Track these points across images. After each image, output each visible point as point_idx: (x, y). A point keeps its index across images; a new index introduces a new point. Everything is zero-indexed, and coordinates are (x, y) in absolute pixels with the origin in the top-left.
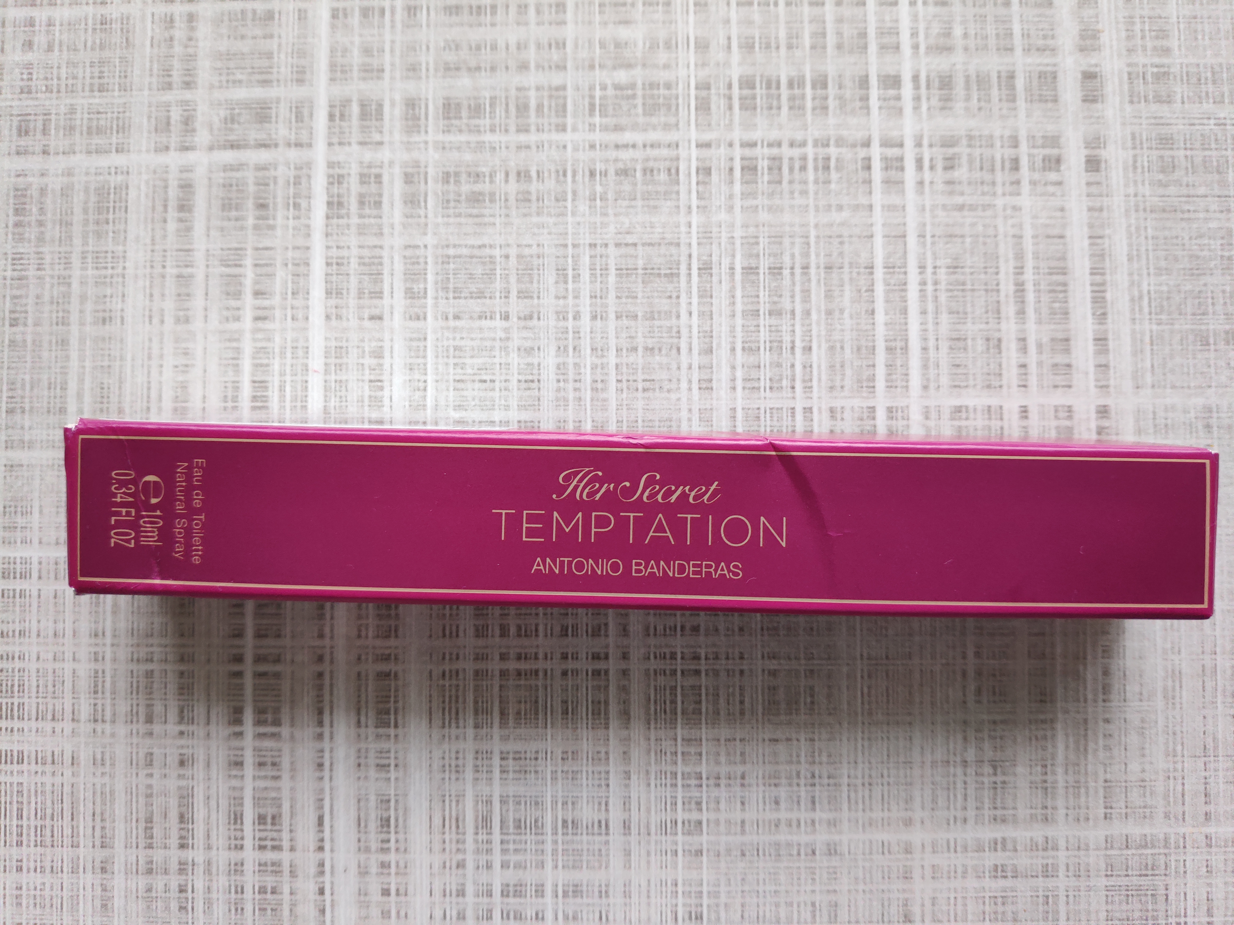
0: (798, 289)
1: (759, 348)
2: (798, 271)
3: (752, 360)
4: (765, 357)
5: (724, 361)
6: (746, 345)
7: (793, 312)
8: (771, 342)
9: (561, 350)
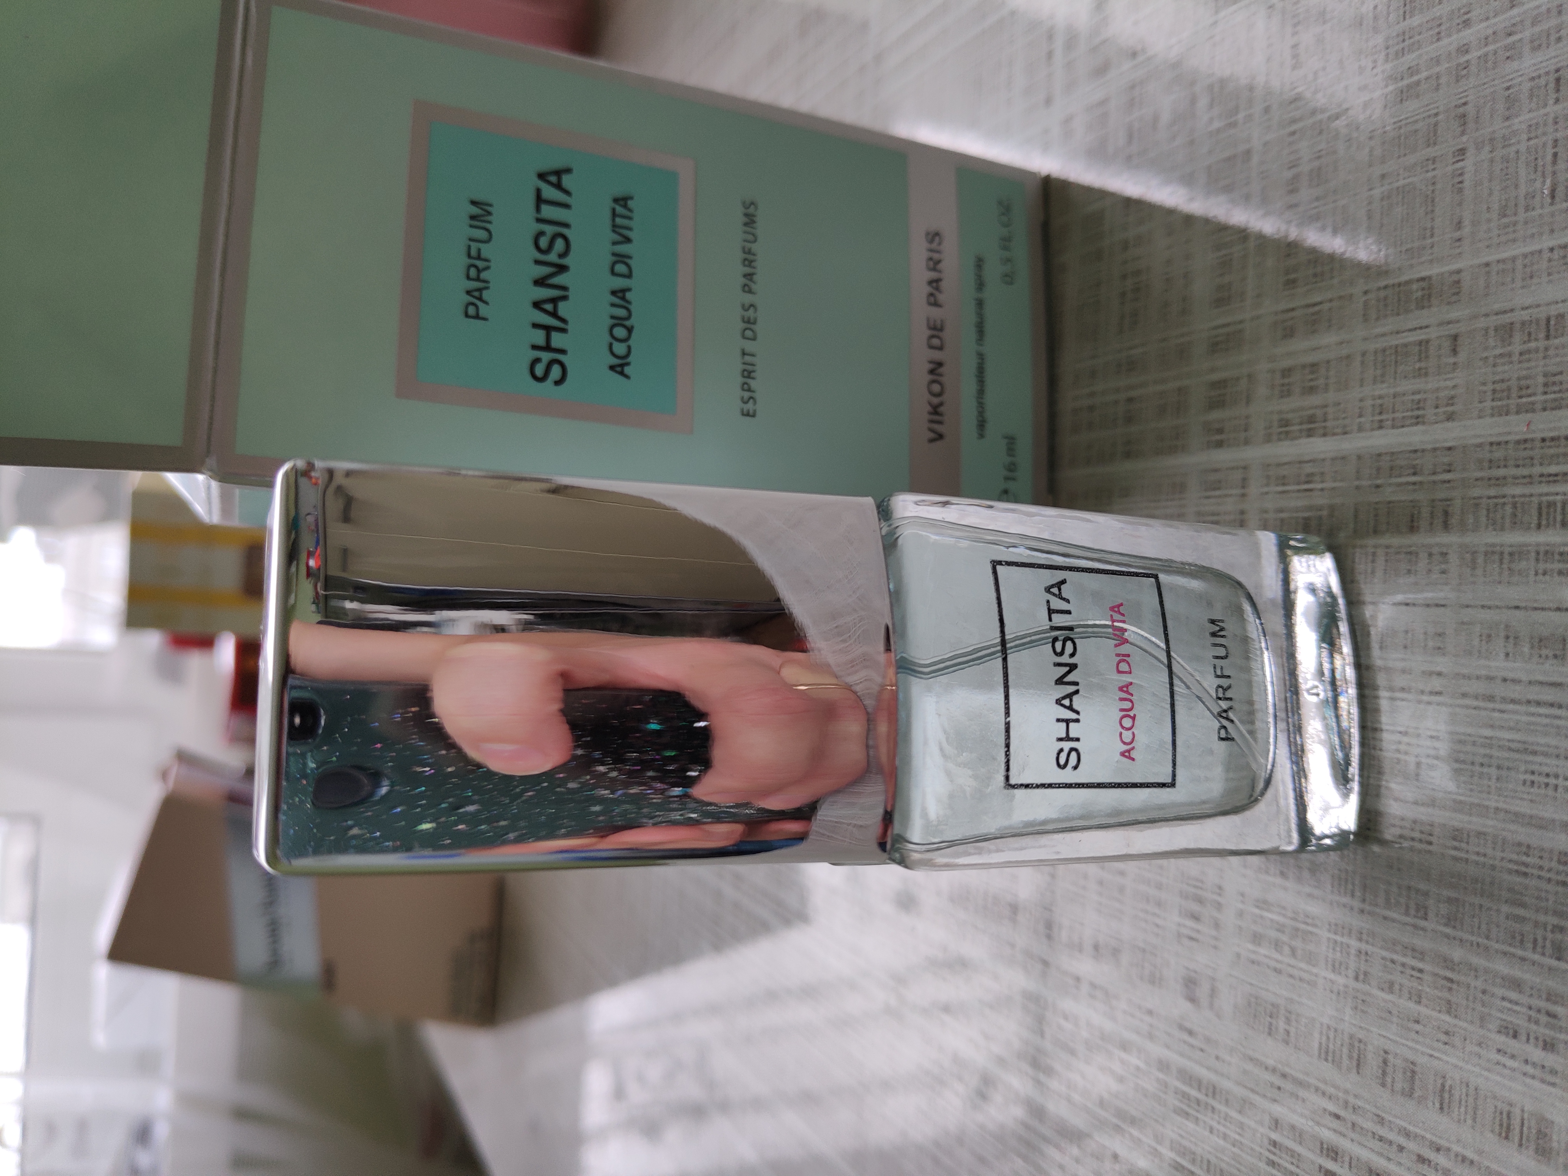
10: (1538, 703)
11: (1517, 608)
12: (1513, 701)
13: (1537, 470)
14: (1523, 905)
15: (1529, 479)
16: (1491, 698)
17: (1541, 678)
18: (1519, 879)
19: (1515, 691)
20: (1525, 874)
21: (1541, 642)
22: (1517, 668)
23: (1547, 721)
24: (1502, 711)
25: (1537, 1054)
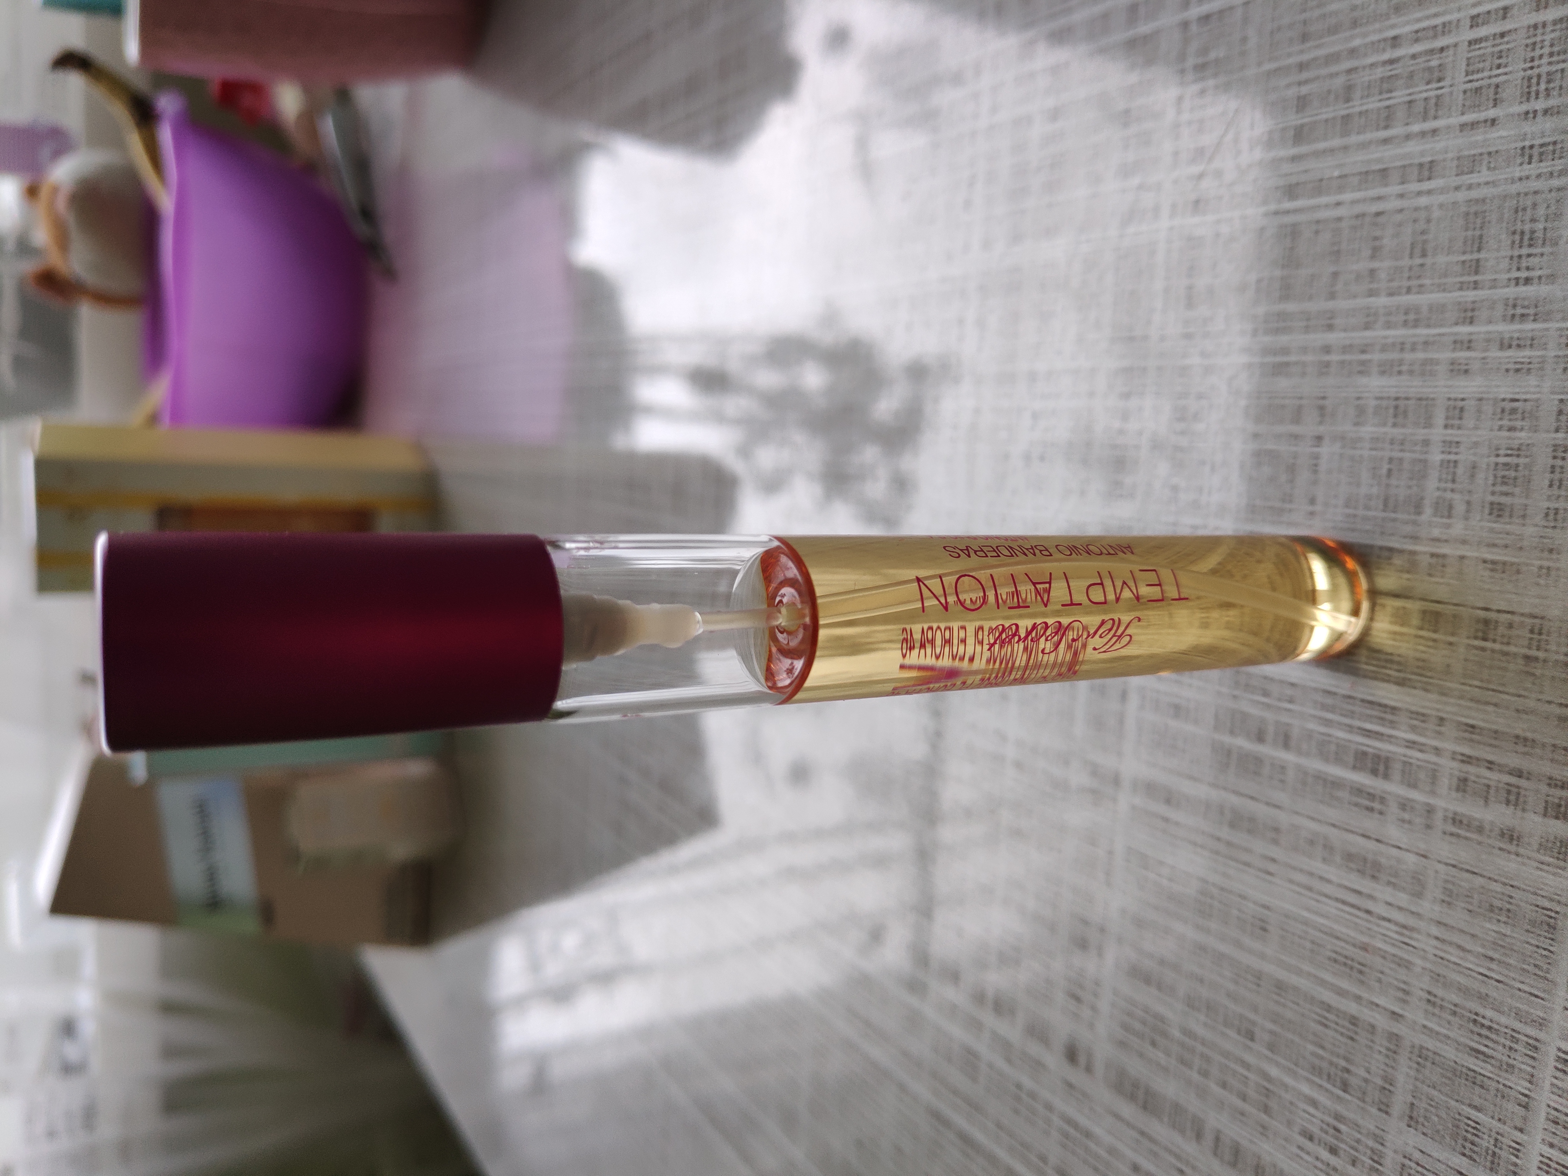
0: (1324, 72)
1: (1388, 107)
2: (1305, 75)
3: (1401, 114)
4: (1400, 96)
5: (1399, 151)
6: (1382, 124)
7: (1349, 71)
8: (1381, 93)
9: (1363, 369)
10: (1344, 902)
11: (1334, 825)
12: (1326, 896)
13: (1357, 723)
14: (1323, 1047)
15: (1350, 728)
16: (1310, 889)
17: (1347, 883)
18: (1320, 1028)
19: (1328, 889)
20: (1326, 1026)
21: (1349, 857)
22: (1332, 873)
23: (1348, 917)
24: (1318, 901)
25: (1325, 1155)
